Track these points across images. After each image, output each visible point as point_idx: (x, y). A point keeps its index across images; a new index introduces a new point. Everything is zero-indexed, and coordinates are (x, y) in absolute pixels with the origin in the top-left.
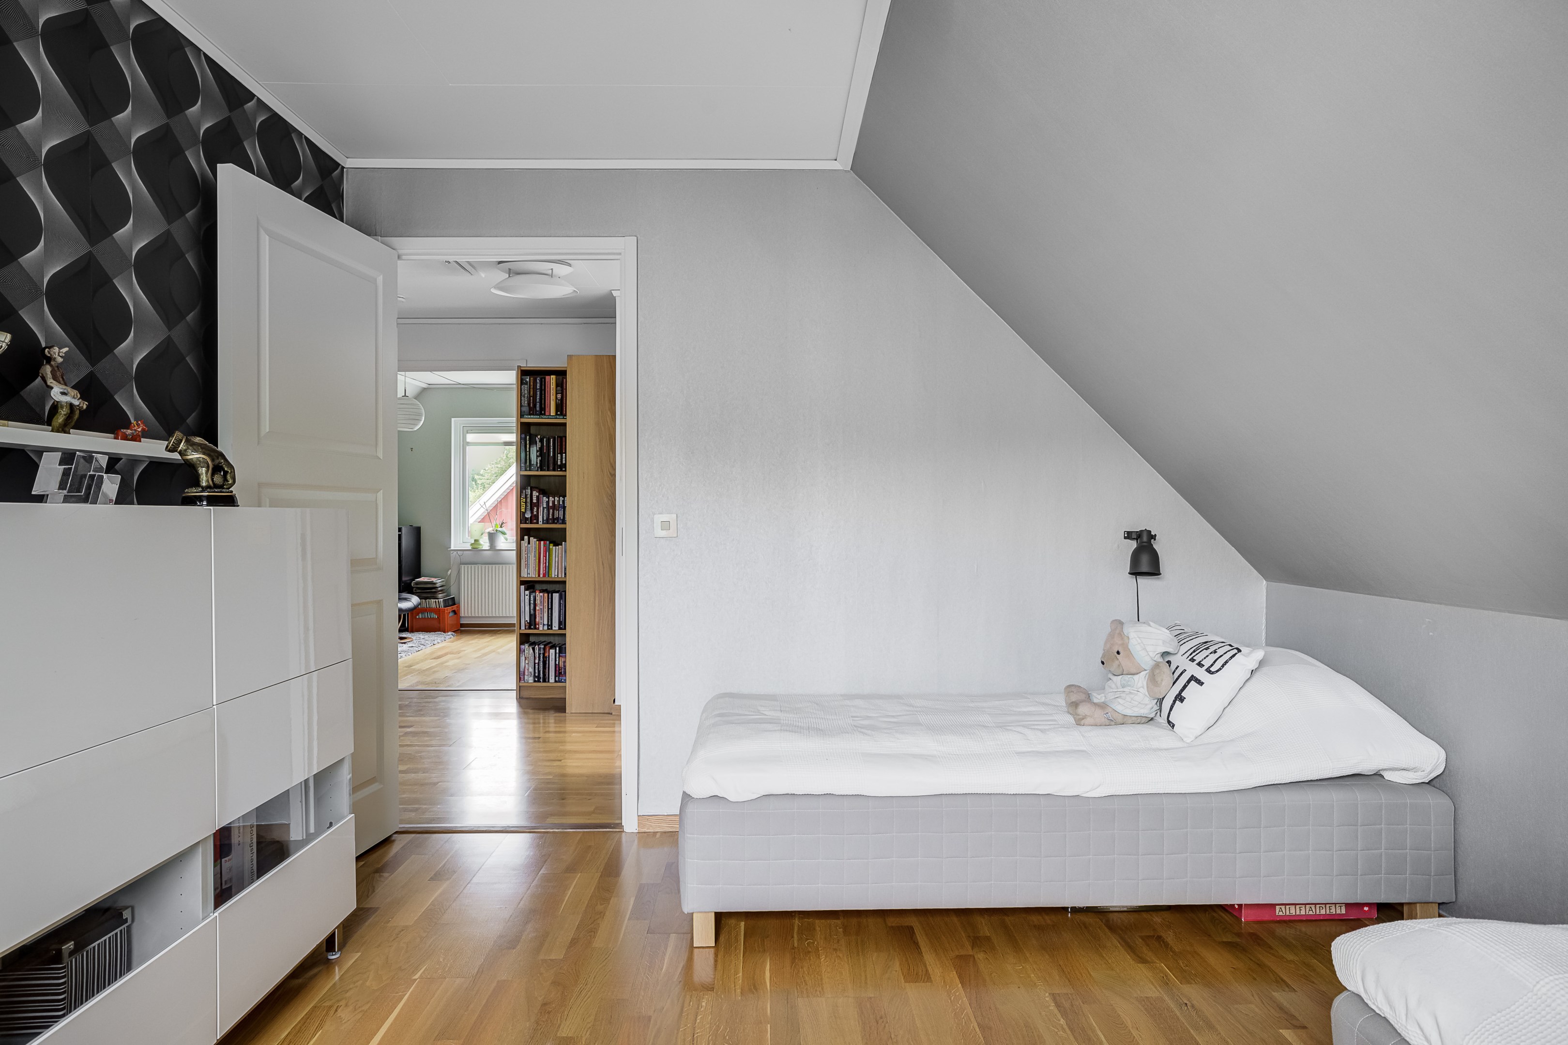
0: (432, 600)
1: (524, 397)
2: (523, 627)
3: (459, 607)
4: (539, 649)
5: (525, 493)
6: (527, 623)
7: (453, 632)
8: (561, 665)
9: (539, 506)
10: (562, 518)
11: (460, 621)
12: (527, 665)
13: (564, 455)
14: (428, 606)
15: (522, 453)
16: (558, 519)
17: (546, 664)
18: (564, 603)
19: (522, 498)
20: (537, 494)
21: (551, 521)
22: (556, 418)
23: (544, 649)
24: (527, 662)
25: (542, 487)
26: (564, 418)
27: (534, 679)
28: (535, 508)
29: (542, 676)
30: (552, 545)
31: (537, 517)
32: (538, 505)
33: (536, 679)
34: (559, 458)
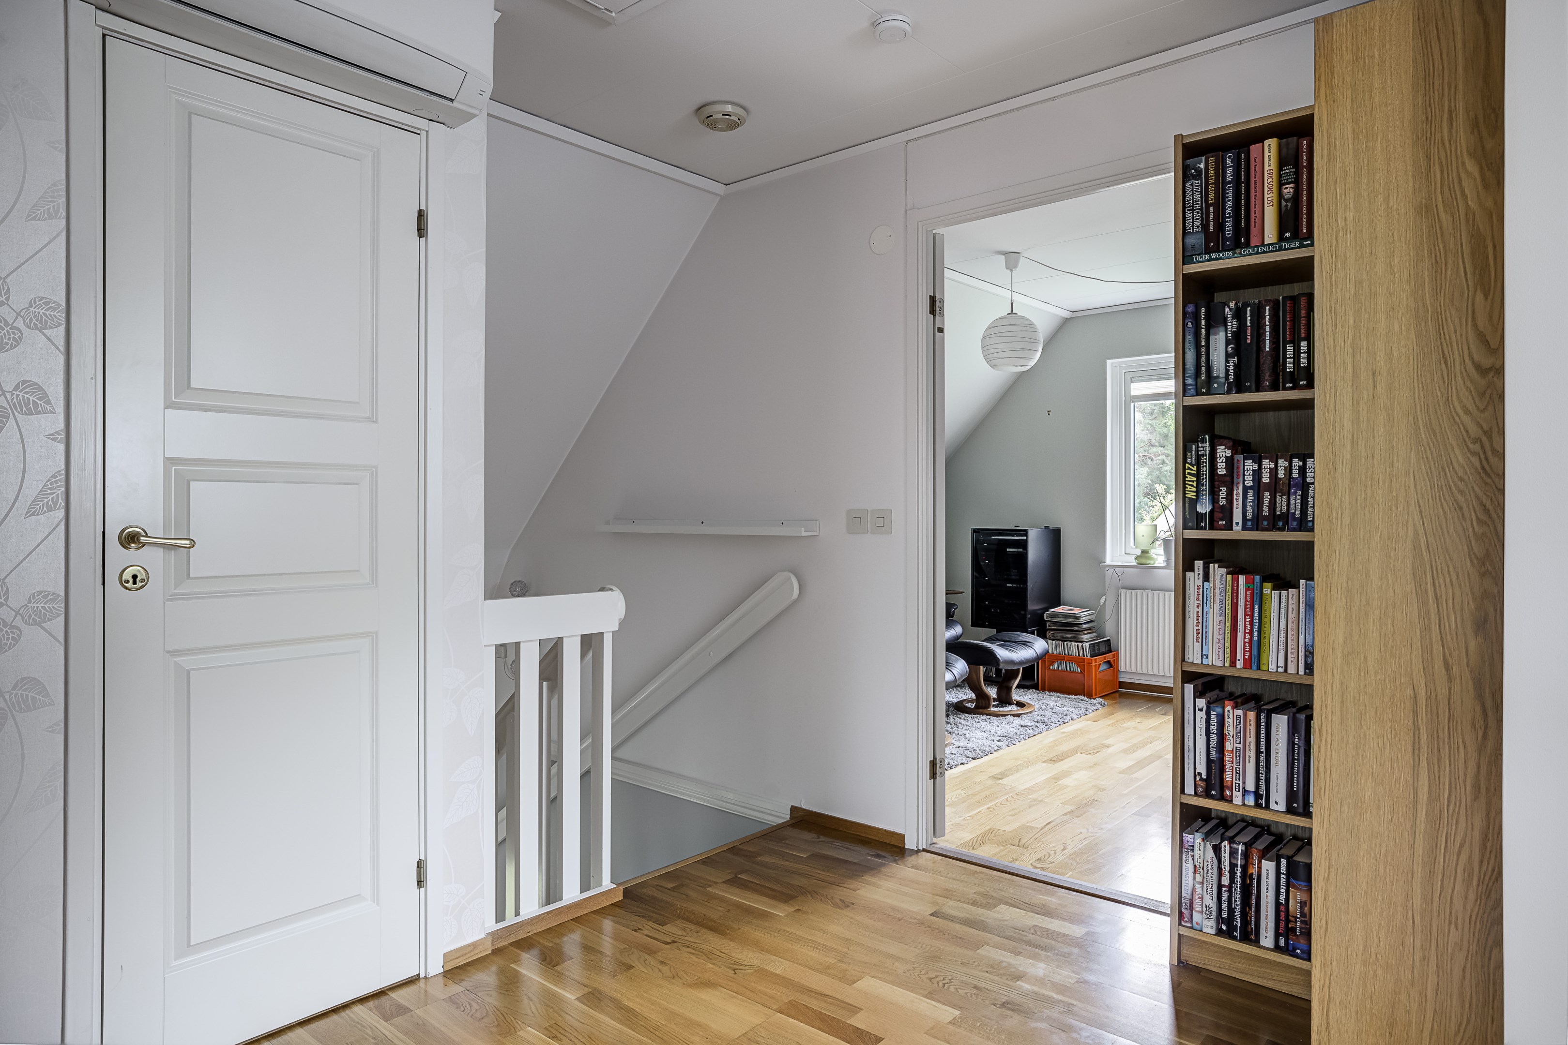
0: (1073, 643)
1: (1193, 210)
2: (1190, 789)
3: (1117, 656)
4: (1233, 853)
5: (1197, 451)
6: (1202, 779)
7: (1100, 697)
8: (1294, 907)
9: (1232, 483)
10: (1298, 515)
11: (1117, 677)
12: (1198, 888)
13: (1304, 344)
14: (1067, 653)
15: (1187, 351)
16: (1286, 517)
17: (1251, 894)
18: (1302, 744)
19: (1187, 465)
20: (1229, 453)
21: (1265, 523)
22: (1280, 249)
23: (1246, 855)
24: (1199, 878)
25: (1243, 436)
26: (1302, 246)
27: (1218, 923)
28: (1224, 489)
29: (1238, 922)
30: (1269, 585)
31: (1228, 512)
32: (1230, 480)
33: (1224, 927)
34: (1290, 354)
